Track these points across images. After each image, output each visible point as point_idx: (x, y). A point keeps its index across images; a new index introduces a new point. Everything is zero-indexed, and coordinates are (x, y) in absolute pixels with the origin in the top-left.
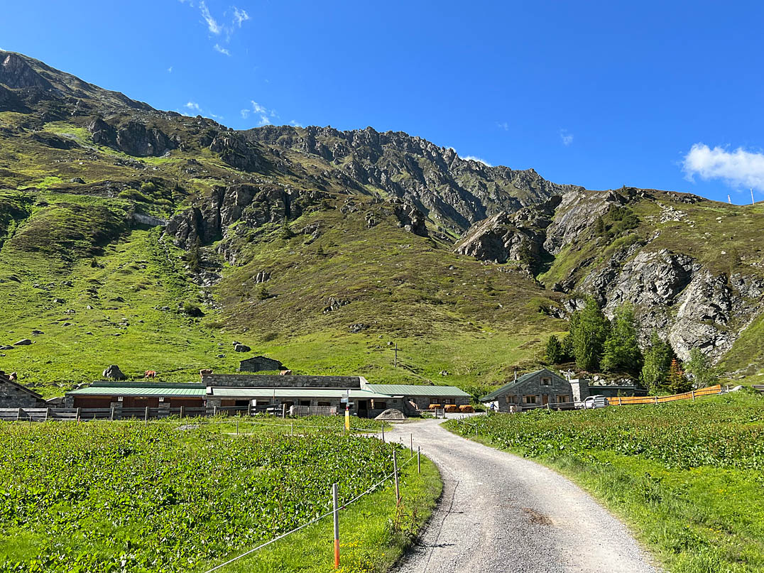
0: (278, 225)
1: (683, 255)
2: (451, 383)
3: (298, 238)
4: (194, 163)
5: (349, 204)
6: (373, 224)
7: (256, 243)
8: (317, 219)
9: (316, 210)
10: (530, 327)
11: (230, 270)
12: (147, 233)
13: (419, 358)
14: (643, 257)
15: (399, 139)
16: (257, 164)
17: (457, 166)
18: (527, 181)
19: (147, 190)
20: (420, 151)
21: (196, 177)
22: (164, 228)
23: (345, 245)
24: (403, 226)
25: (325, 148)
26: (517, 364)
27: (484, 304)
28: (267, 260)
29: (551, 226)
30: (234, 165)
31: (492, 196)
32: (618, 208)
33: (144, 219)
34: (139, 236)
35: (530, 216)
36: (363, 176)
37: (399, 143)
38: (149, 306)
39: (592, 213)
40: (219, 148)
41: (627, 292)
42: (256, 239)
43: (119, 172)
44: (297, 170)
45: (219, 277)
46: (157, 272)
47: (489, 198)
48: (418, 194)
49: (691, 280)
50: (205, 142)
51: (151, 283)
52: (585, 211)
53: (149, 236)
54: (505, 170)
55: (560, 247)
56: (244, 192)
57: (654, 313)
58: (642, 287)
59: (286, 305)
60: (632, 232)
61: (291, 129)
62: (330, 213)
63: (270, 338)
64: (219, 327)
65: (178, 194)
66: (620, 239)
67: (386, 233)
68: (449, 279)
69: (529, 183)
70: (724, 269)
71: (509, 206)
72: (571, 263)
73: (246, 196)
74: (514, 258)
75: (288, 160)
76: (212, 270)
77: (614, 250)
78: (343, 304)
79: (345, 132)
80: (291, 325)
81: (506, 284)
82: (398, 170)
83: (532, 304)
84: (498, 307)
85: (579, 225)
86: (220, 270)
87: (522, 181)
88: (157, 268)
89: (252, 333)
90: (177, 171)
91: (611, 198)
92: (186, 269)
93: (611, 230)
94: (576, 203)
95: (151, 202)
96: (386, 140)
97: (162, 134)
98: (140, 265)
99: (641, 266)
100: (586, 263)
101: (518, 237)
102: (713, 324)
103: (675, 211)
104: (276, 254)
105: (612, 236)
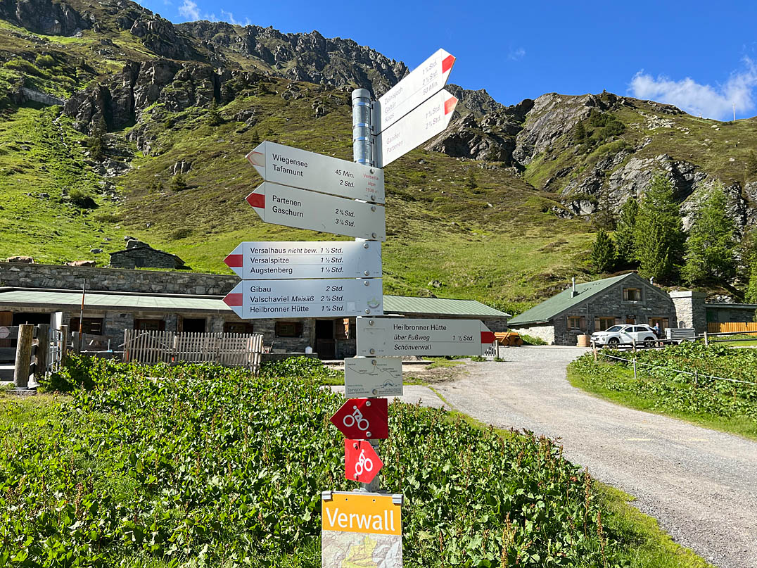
0: (204, 110)
1: (685, 162)
3: (229, 125)
4: (109, 44)
5: (292, 90)
6: (321, 113)
7: (177, 129)
8: (253, 104)
9: (252, 94)
11: (141, 161)
12: (39, 112)
13: (395, 263)
14: (635, 164)
15: (347, 48)
18: (479, 102)
19: (43, 64)
20: (369, 62)
21: (111, 59)
22: (62, 109)
23: (288, 134)
25: (266, 50)
26: (549, 271)
27: (470, 201)
28: (189, 149)
29: (522, 133)
32: (598, 114)
33: (36, 96)
34: (27, 115)
35: (498, 121)
37: (347, 51)
38: (21, 192)
39: (570, 118)
40: (141, 32)
42: (177, 125)
43: (9, 42)
45: (127, 167)
46: (44, 156)
49: (691, 192)
50: (126, 24)
51: (32, 167)
52: (561, 116)
53: (41, 116)
54: (456, 88)
55: (530, 157)
56: (163, 67)
59: (206, 196)
60: (617, 139)
61: (229, 26)
62: (268, 98)
63: (180, 235)
64: (114, 221)
65: (85, 73)
66: (604, 146)
67: (338, 123)
68: (420, 174)
69: (480, 104)
70: (737, 177)
73: (165, 72)
75: (223, 56)
76: (119, 160)
77: (598, 157)
79: (289, 34)
80: (212, 219)
81: (492, 181)
82: (346, 80)
84: (487, 207)
85: (554, 132)
86: (130, 160)
88: (46, 151)
89: (159, 229)
90: (88, 51)
91: (590, 103)
92: (85, 155)
93: (593, 137)
94: (551, 107)
95: (48, 78)
96: (334, 47)
97: (72, 9)
98: (22, 145)
99: (635, 174)
100: (562, 174)
101: (487, 143)
103: (660, 119)
104: (201, 142)
105: (594, 144)
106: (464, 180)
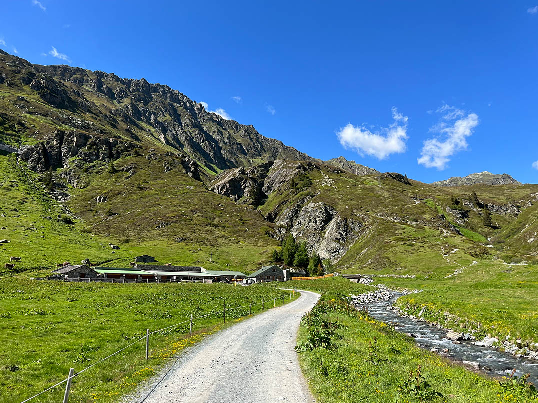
0: (105, 163)
1: (330, 206)
2: (233, 269)
3: (120, 173)
4: (22, 100)
5: (152, 154)
6: (168, 169)
7: (90, 173)
8: (132, 162)
9: (130, 155)
10: (262, 243)
12: (7, 158)
15: (164, 91)
16: (66, 103)
17: (204, 116)
18: (248, 133)
20: (179, 102)
21: (28, 113)
22: (18, 155)
23: (154, 183)
24: (187, 173)
25: (110, 89)
26: (260, 262)
27: (240, 228)
28: (102, 187)
29: (267, 178)
30: (50, 103)
31: (226, 141)
32: (302, 174)
33: (3, 147)
34: (2, 160)
35: (256, 171)
36: (138, 115)
39: (289, 174)
40: (38, 87)
41: (303, 222)
42: (90, 171)
44: (95, 110)
45: (68, 195)
46: (27, 190)
47: (224, 142)
48: (177, 132)
49: (332, 219)
50: (26, 81)
52: (285, 172)
53: (9, 160)
54: (235, 123)
55: (271, 191)
56: (81, 137)
57: (315, 234)
58: (311, 220)
60: (308, 189)
61: (83, 71)
62: (140, 159)
63: (126, 241)
66: (302, 192)
67: (178, 177)
68: (220, 212)
69: (250, 135)
70: (347, 216)
71: (236, 149)
72: (276, 202)
73: (82, 140)
74: (247, 194)
75: (87, 100)
76: (62, 190)
77: (299, 198)
78: (167, 225)
79: (125, 79)
80: (137, 234)
82: (164, 113)
83: (262, 230)
84: (246, 230)
85: (282, 180)
86: (67, 190)
87: (245, 132)
88: (26, 187)
90: (10, 105)
91: (299, 167)
92: (44, 188)
93: (298, 186)
94: (281, 167)
95: (4, 133)
96: (155, 90)
98: (14, 183)
99: (311, 209)
100: (284, 203)
101: (250, 183)
102: (339, 242)
103: (329, 178)
104: (107, 183)
105: (298, 190)
106: (238, 216)
